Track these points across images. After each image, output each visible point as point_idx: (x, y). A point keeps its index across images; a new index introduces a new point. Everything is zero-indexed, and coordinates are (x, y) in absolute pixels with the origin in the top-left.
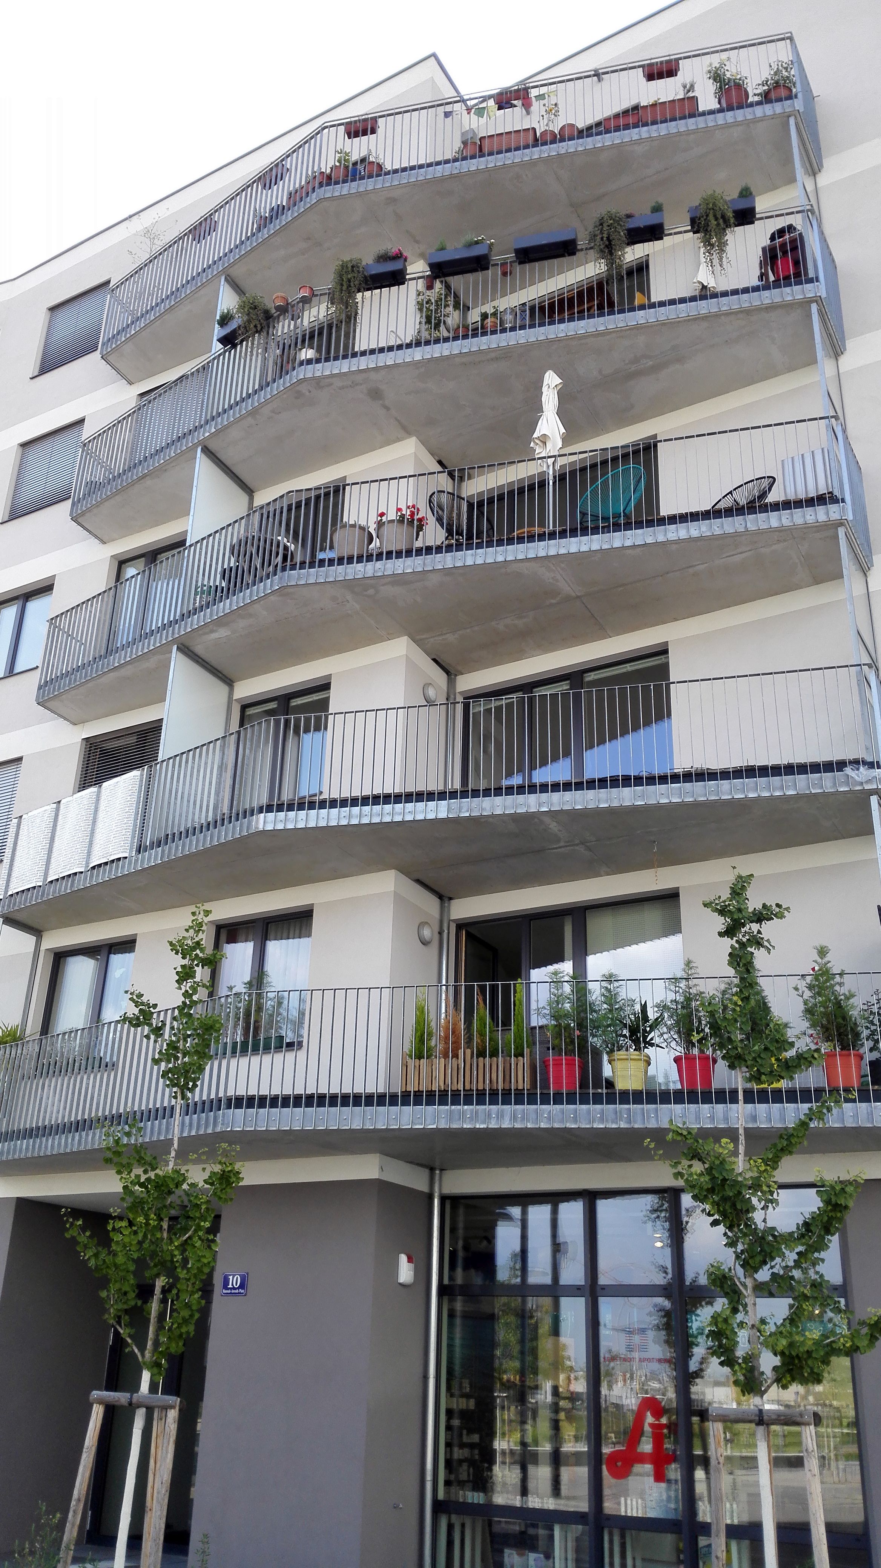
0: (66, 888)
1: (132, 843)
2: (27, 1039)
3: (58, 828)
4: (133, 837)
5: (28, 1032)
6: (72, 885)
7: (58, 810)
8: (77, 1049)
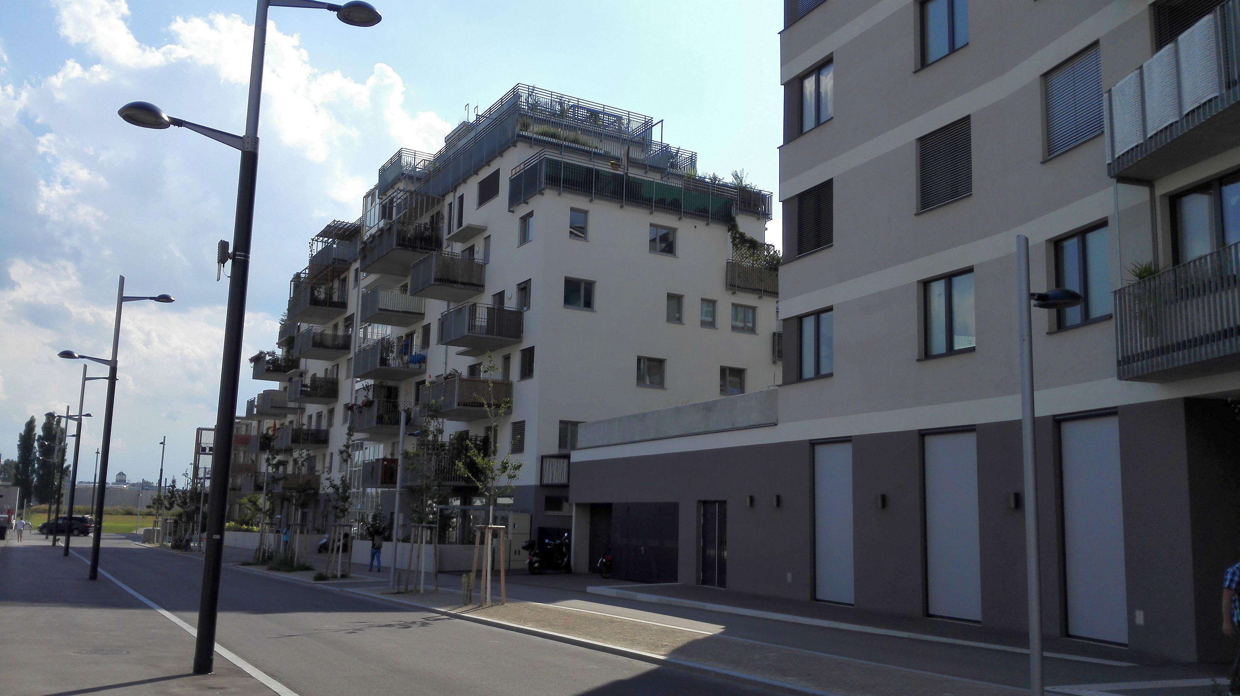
0: (1166, 139)
1: (1220, 81)
2: (1162, 271)
3: (1146, 89)
4: (1220, 75)
5: (1161, 265)
6: (1171, 135)
7: (1141, 75)
8: (1210, 271)
